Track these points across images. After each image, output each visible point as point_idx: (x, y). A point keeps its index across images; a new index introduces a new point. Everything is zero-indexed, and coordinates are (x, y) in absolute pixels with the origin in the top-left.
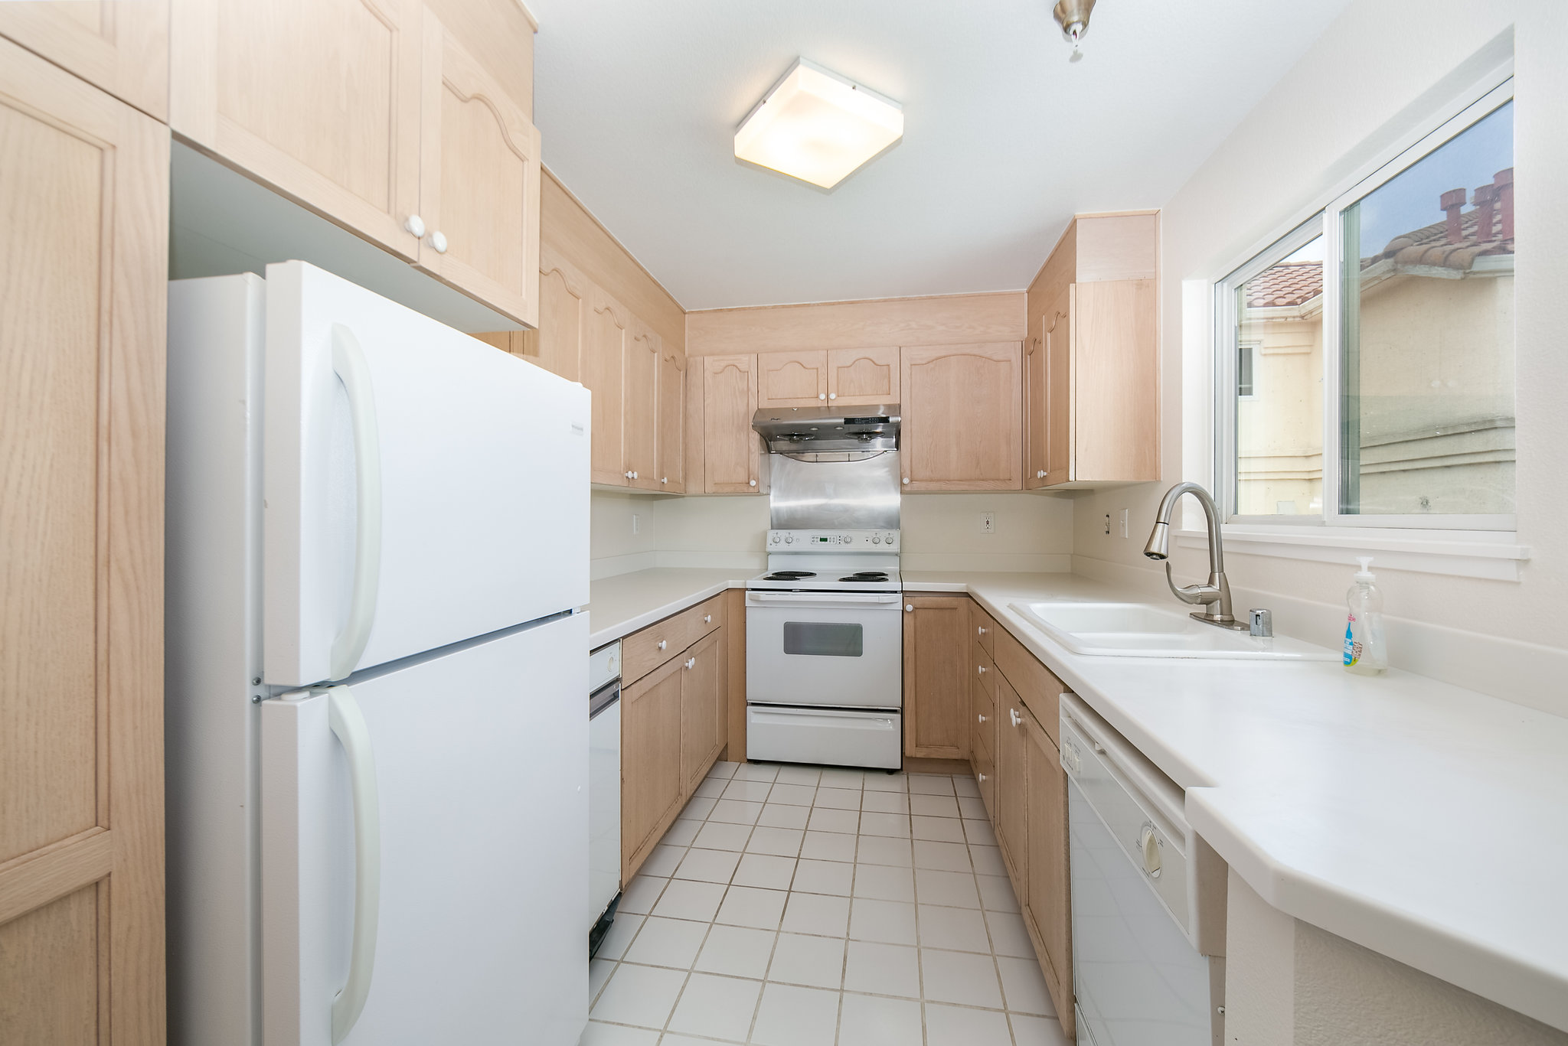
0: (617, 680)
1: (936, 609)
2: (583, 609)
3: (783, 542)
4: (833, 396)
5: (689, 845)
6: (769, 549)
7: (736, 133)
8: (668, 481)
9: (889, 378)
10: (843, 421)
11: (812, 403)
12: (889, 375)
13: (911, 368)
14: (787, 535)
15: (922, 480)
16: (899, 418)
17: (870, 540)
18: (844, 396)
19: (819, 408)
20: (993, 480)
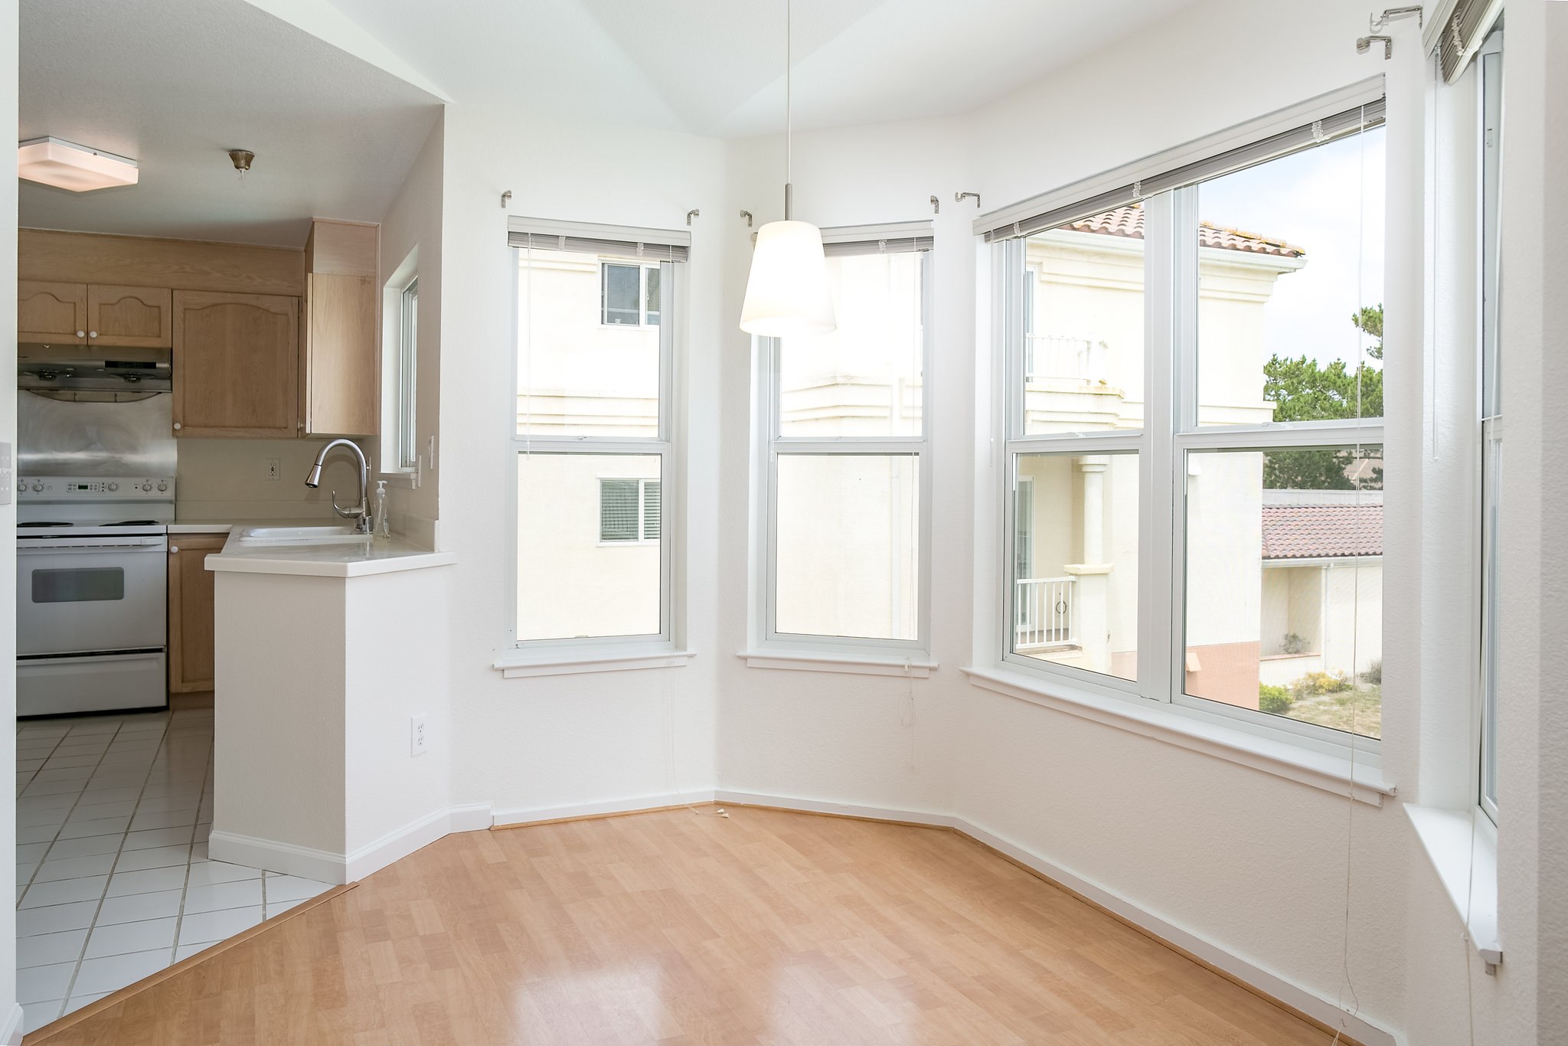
1: (202, 549)
3: (30, 490)
4: (94, 334)
9: (160, 320)
10: (104, 363)
11: (68, 340)
12: (160, 317)
13: (185, 312)
14: (38, 483)
15: (196, 426)
16: (166, 365)
17: (140, 487)
18: (107, 335)
19: (76, 346)
20: (269, 428)
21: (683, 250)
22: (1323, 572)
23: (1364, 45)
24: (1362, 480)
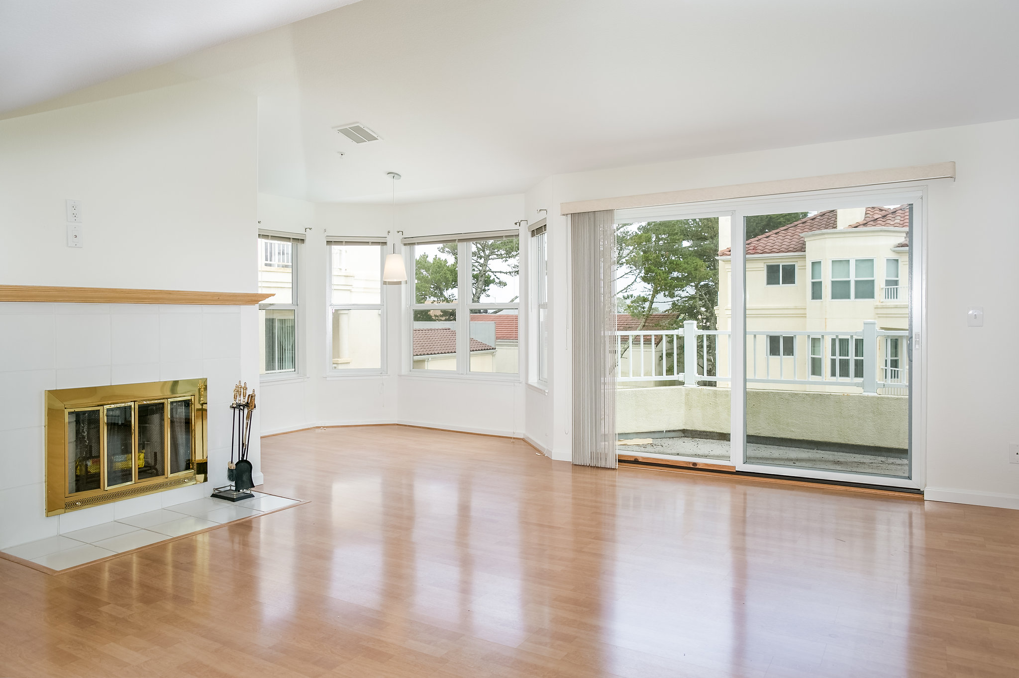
21: (303, 240)
22: (426, 362)
23: (516, 224)
24: (436, 316)
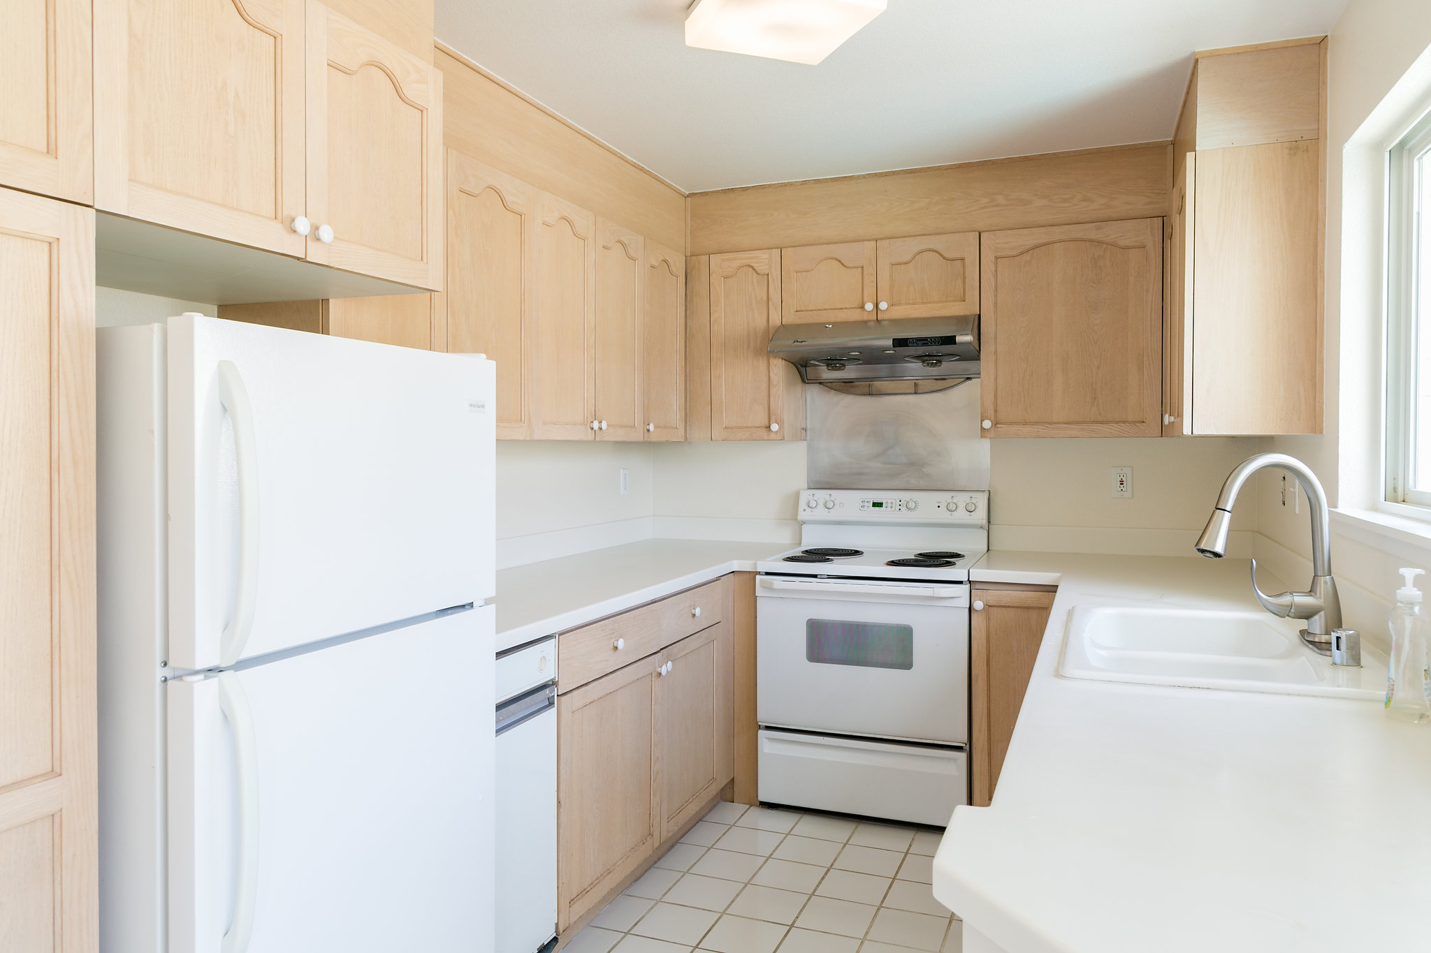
0: (553, 683)
1: (1018, 607)
2: (488, 602)
3: (821, 506)
4: (883, 306)
5: (658, 898)
6: (802, 516)
7: (687, 18)
8: (655, 427)
9: (964, 277)
10: (890, 343)
11: (856, 316)
12: (964, 273)
13: (996, 264)
14: (827, 498)
15: (1012, 423)
16: (969, 338)
17: (943, 506)
18: (900, 304)
19: (865, 322)
20: (1117, 422)
